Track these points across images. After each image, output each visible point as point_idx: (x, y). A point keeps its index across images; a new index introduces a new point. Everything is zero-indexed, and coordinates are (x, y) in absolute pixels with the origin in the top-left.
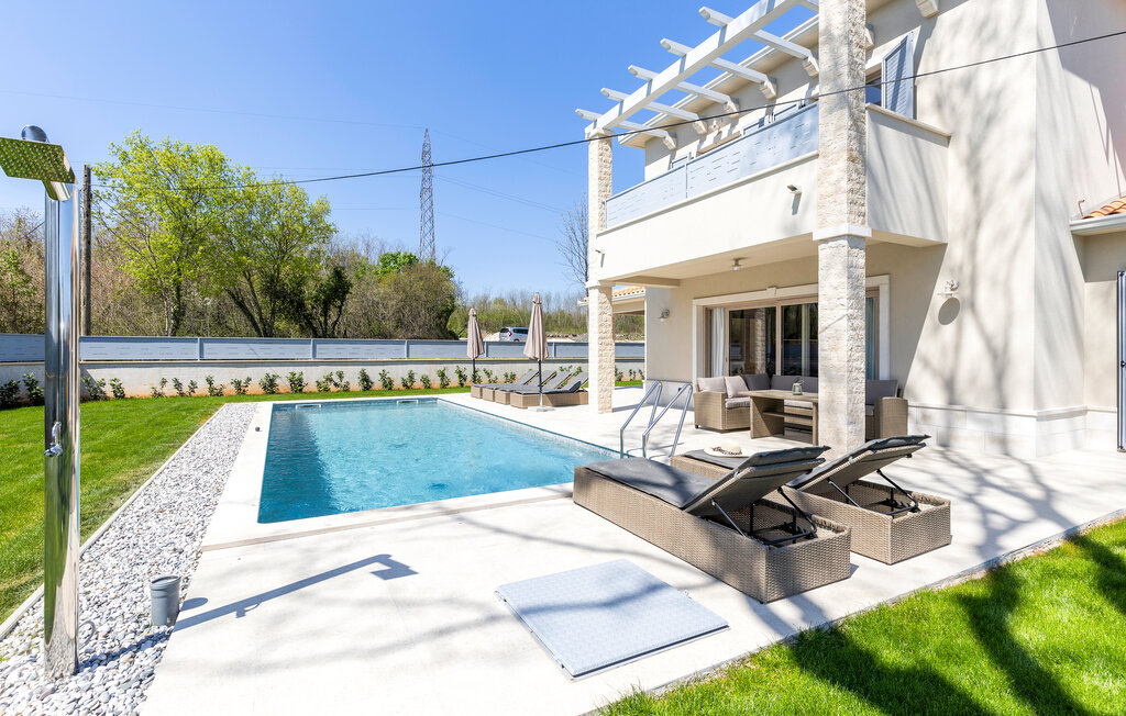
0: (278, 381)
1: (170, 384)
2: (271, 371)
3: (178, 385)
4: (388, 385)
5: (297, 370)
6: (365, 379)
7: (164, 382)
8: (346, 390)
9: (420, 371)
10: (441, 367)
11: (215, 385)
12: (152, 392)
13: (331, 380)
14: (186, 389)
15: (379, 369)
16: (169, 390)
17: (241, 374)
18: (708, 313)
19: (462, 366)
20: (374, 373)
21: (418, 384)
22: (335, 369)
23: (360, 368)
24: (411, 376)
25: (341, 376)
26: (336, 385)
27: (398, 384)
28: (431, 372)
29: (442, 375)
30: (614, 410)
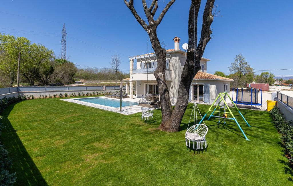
0: (62, 95)
1: (42, 96)
2: (61, 93)
3: (43, 96)
4: (84, 95)
5: (66, 93)
6: (79, 94)
7: (41, 96)
8: (76, 96)
9: (89, 92)
10: (93, 91)
11: (51, 96)
12: (38, 98)
13: (73, 94)
14: (44, 97)
15: (82, 92)
16: (42, 97)
17: (55, 94)
18: (146, 85)
19: (98, 91)
20: (81, 93)
21: (89, 95)
22: (74, 92)
23: (78, 92)
24: (88, 93)
25: (75, 94)
26: (74, 95)
27: (85, 95)
28: (92, 92)
29: (94, 93)
30: (134, 98)
